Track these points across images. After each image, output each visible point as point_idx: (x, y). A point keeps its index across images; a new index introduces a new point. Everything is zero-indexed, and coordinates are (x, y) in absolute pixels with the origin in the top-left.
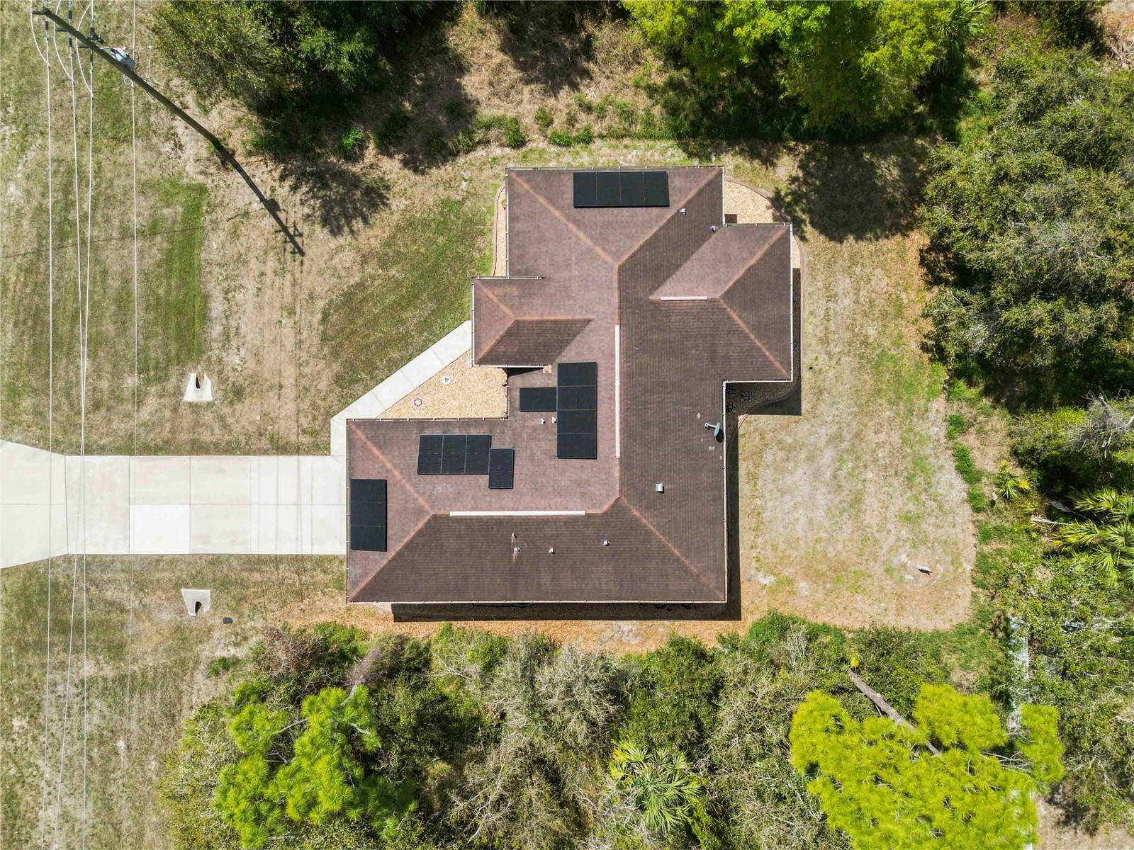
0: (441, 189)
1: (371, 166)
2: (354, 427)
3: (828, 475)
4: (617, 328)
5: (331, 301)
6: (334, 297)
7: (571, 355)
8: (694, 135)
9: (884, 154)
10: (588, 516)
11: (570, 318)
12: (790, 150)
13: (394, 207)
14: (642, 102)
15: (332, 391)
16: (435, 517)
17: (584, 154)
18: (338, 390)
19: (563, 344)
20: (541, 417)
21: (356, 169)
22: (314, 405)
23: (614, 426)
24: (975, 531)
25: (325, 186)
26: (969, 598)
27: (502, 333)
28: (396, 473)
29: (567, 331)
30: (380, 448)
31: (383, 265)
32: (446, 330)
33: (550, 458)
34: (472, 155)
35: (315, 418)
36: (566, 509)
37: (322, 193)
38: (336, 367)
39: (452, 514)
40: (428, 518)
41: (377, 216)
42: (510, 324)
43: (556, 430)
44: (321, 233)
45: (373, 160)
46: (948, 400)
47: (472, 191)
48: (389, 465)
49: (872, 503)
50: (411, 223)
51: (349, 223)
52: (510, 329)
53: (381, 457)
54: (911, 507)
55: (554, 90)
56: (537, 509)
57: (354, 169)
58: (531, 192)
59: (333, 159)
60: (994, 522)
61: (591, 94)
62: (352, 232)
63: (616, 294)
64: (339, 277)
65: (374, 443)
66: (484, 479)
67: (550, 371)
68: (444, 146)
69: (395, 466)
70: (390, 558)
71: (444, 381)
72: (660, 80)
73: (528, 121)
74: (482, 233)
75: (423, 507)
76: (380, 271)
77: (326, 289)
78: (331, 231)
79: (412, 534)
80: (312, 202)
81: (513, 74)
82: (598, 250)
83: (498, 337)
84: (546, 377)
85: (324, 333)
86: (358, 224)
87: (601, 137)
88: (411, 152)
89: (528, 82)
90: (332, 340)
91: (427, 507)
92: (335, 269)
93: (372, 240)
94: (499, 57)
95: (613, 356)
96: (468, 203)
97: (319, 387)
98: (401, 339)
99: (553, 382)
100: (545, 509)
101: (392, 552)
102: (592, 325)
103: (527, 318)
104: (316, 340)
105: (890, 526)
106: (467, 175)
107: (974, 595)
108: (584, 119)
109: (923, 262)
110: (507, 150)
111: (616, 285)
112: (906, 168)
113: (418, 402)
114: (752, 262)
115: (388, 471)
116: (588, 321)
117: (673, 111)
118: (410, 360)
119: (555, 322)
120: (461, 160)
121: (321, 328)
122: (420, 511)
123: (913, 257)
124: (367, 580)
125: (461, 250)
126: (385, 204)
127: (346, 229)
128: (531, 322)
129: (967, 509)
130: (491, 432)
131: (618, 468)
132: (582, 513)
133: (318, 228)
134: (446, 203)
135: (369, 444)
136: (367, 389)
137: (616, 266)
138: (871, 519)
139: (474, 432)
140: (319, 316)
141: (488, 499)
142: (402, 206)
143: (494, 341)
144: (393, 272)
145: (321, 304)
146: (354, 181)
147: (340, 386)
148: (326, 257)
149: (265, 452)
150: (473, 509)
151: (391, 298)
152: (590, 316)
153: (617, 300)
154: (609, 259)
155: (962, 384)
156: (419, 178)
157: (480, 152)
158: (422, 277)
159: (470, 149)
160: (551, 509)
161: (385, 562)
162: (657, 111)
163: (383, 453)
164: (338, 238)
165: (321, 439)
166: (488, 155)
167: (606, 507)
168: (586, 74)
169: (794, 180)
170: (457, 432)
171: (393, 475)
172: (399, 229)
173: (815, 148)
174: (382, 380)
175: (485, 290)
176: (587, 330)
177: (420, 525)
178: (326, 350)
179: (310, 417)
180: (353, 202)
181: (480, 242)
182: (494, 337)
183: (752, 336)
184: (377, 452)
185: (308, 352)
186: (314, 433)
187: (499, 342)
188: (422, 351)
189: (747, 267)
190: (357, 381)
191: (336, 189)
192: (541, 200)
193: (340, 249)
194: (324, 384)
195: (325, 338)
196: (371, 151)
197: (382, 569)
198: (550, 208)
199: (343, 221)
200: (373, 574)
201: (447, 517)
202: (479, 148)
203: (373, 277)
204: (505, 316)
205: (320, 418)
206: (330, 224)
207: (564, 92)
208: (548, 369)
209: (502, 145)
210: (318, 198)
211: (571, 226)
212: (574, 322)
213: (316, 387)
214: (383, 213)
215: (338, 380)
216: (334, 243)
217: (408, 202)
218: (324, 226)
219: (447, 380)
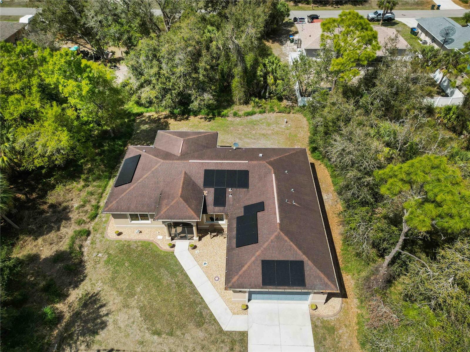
0: (98, 266)
1: (70, 307)
4: (190, 161)
5: (148, 328)
6: (145, 326)
7: (200, 181)
8: (111, 173)
9: (138, 128)
10: (275, 173)
11: (182, 179)
13: (99, 289)
14: (90, 189)
15: (206, 330)
16: (281, 229)
18: (205, 326)
19: (194, 184)
20: (228, 196)
21: (67, 316)
22: (214, 342)
23: (234, 163)
24: (272, 113)
25: (71, 336)
26: (294, 115)
27: (185, 204)
28: (257, 254)
29: (188, 182)
30: (243, 266)
31: (133, 295)
32: (178, 263)
33: (248, 192)
34: (85, 254)
35: (223, 342)
36: (272, 181)
37: (75, 338)
38: (191, 326)
39: (278, 221)
40: (281, 233)
41: (102, 299)
42: (181, 199)
43: (235, 189)
44: (102, 335)
45: (67, 306)
46: (228, 116)
47: (105, 250)
48: (253, 259)
49: (264, 132)
50: (113, 279)
51: (101, 317)
52: (184, 200)
53: (248, 264)
54: (265, 124)
55: (68, 219)
56: (273, 190)
57: (68, 317)
58: (117, 200)
59: (56, 332)
60: (268, 108)
61: (76, 205)
62: (107, 315)
63: (175, 161)
64: (133, 322)
65: (240, 270)
66: (259, 214)
67: (207, 192)
68: (75, 264)
69: (254, 255)
70: (307, 259)
71: (206, 265)
72: (82, 183)
73: (78, 228)
74: (129, 246)
75: (276, 236)
76: (136, 297)
77: (138, 332)
78: (103, 328)
79: (291, 243)
80: (78, 343)
81: (52, 235)
82: (153, 169)
83: (187, 206)
84: (209, 193)
85: (168, 334)
86: (103, 311)
87: (98, 202)
88: (70, 283)
89: (59, 229)
90: (172, 328)
91: (276, 234)
92: (127, 325)
93: (116, 301)
94: (40, 240)
95: (202, 163)
96: (111, 252)
97: (202, 338)
98: (179, 287)
99: (212, 190)
100: (273, 188)
101: (304, 258)
102: (187, 172)
103: (180, 193)
104: (171, 340)
105: (272, 128)
106: (95, 254)
107: (293, 113)
108: (88, 207)
109: (180, 120)
110: (89, 238)
111: (171, 161)
112: (146, 123)
113: (217, 279)
114: (172, 135)
115: (256, 259)
116: (185, 173)
117: (99, 178)
118: (192, 283)
119: (184, 183)
120: (85, 258)
121: (163, 336)
122: (278, 237)
123: (176, 123)
124: (322, 275)
125: (135, 255)
126: (97, 295)
127: (104, 319)
128: (182, 191)
129: (265, 115)
130: (235, 219)
131: (253, 162)
132: (273, 175)
133: (98, 338)
134: (107, 262)
135: (240, 273)
136: (206, 307)
137: (163, 161)
138: (270, 132)
139: (235, 225)
140: (156, 337)
141: (270, 210)
142: (101, 284)
143: (189, 208)
144: (138, 290)
145: (148, 335)
146: (77, 315)
147: (203, 324)
148: (118, 332)
150: (275, 214)
151: (154, 292)
152: (183, 172)
153: (178, 161)
154: (159, 164)
155: (223, 113)
156: (87, 278)
157: (85, 250)
158: (145, 274)
159: (82, 254)
160: (273, 186)
161: (310, 262)
162: (95, 184)
163: (246, 263)
164: (108, 324)
165: (237, 338)
166: (88, 246)
167: (270, 167)
168: (66, 208)
170: (235, 233)
171: (259, 256)
172: (114, 286)
173: (129, 143)
174: (202, 298)
175: (162, 213)
176: (189, 174)
177: (286, 238)
178: (179, 333)
179: (222, 345)
180: (88, 315)
181: (133, 247)
182: (187, 208)
183: (200, 135)
184: (244, 269)
185: (178, 346)
186: (233, 342)
187: (189, 206)
188: (187, 276)
190: (201, 313)
191: (77, 328)
192: (123, 195)
193: (115, 322)
194: (201, 334)
195: (171, 334)
196: (60, 306)
197: (314, 265)
198: (128, 191)
199: (99, 321)
200: (318, 271)
201: (280, 224)
202: (83, 250)
203: (139, 301)
204: (177, 202)
205: (223, 337)
206: (98, 329)
207: (71, 215)
208: (205, 193)
209: (86, 240)
210: (78, 339)
211: (139, 181)
212: (185, 177)
213: (202, 340)
214: (101, 296)
215: (199, 325)
216: (110, 327)
217: (100, 282)
218: (97, 333)
219: (205, 264)
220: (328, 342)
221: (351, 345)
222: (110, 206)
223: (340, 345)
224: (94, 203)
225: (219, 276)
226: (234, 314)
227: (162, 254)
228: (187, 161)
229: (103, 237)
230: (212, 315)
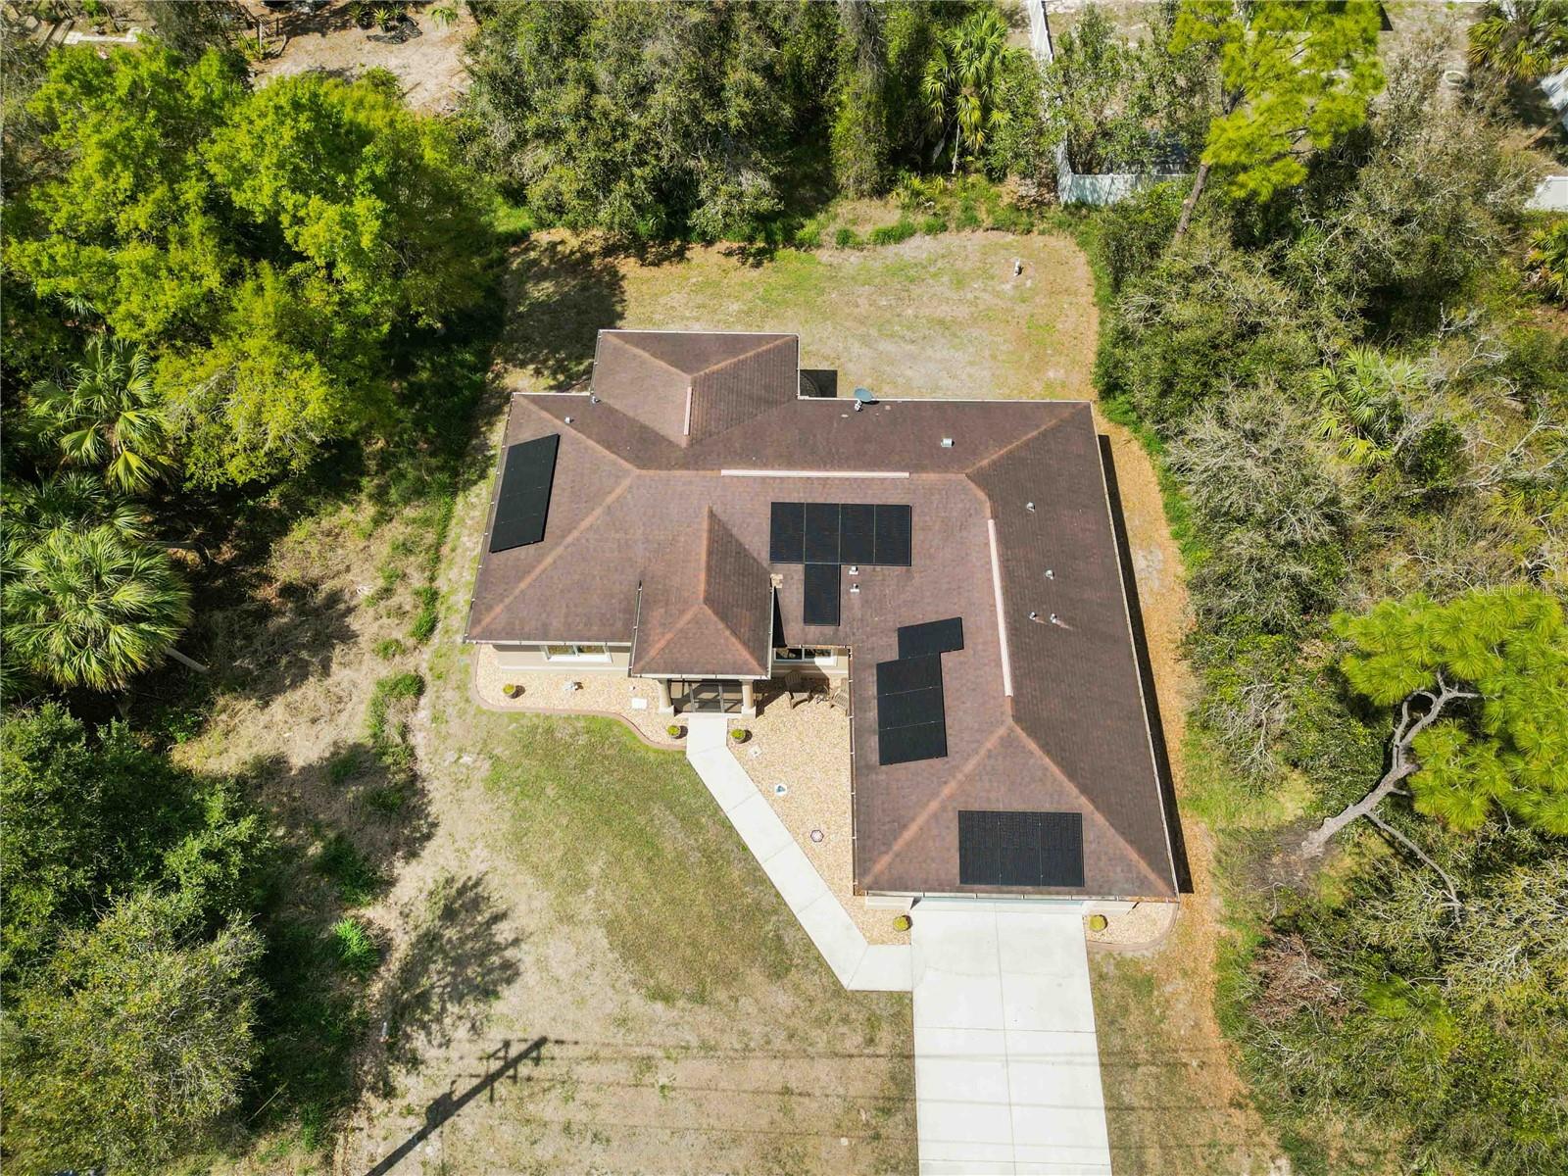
0: (466, 794)
1: (405, 916)
2: (868, 880)
3: (909, 347)
4: (724, 472)
5: (634, 983)
6: (627, 977)
7: (757, 539)
8: (455, 473)
9: (522, 295)
10: (995, 517)
11: (705, 535)
12: (498, 376)
13: (483, 868)
14: (396, 531)
15: (796, 987)
16: (1017, 719)
17: (452, 599)
18: (794, 975)
19: (741, 552)
20: (848, 592)
21: (402, 945)
22: (822, 1022)
23: (863, 480)
24: (968, 230)
25: (423, 1000)
26: (1046, 238)
27: (721, 626)
28: (946, 791)
29: (723, 544)
30: (905, 827)
31: (581, 886)
32: (700, 787)
33: (909, 577)
34: (420, 753)
35: (845, 1020)
36: (987, 544)
37: (436, 1007)
38: (755, 976)
39: (1008, 691)
40: (1018, 730)
41: (495, 896)
42: (709, 612)
43: (869, 568)
44: (510, 1000)
45: (395, 913)
46: (819, 246)
47: (479, 746)
48: (934, 805)
49: (943, 311)
50: (518, 837)
51: (500, 948)
52: (716, 613)
53: (921, 820)
54: (945, 279)
55: (348, 637)
56: (990, 580)
57: (404, 946)
59: (376, 989)
60: (957, 212)
61: (366, 590)
62: (516, 942)
63: (678, 473)
64: (592, 966)
65: (895, 839)
66: (948, 659)
67: (781, 577)
68: (399, 789)
69: (935, 794)
70: (1092, 807)
71: (781, 794)
72: (369, 510)
73: (386, 671)
74: (549, 731)
75: (1001, 738)
76: (590, 892)
77: (611, 993)
78: (509, 981)
79: (1047, 761)
80: (447, 1021)
81: (311, 691)
82: (610, 499)
83: (728, 633)
84: (788, 581)
85: (691, 998)
86: (503, 932)
87: (432, 579)
88: (395, 847)
89: (326, 671)
90: (702, 983)
91: (1002, 731)
92: (576, 974)
93: (536, 904)
94: (278, 706)
95: (764, 479)
96: (497, 751)
97: (788, 1011)
98: (710, 861)
99: (797, 570)
100: (990, 570)
101: (1082, 804)
102: (718, 509)
103: (702, 587)
104: (703, 1014)
105: (970, 296)
106: (451, 756)
107: (1042, 233)
108: (403, 597)
109: (657, 264)
110: (423, 701)
111: (664, 473)
113: (817, 836)
114: (646, 355)
115: (943, 808)
116: (712, 515)
117: (419, 491)
118: (745, 848)
119: (710, 553)
120: (423, 767)
121: (680, 1003)
122: (1008, 742)
123: (648, 272)
124: (1134, 856)
125: (571, 762)
126: (477, 884)
127: (509, 953)
128: (708, 583)
129: (945, 238)
130: (871, 667)
131: (924, 476)
132: (991, 523)
133: (498, 1007)
134: (493, 783)
135: (896, 847)
136: (793, 922)
137: (638, 471)
138: (963, 312)
139: (872, 690)
140: (659, 1006)
141: (980, 647)
142: (486, 853)
143: (733, 639)
144: (595, 870)
145: (637, 1002)
146: (429, 942)
147: (788, 970)
148: (554, 991)
149: (912, 1124)
150: (999, 665)
151: (639, 875)
152: (705, 512)
153: (685, 473)
154: (626, 483)
155: (800, 234)
156: (440, 832)
157: (418, 739)
158: (608, 822)
159: (411, 753)
160: (989, 563)
161: (1099, 819)
162: (409, 512)
163: (913, 819)
164: (522, 968)
165: (884, 1010)
166: (426, 729)
167: (981, 495)
168: (334, 598)
169: (538, 372)
170: (873, 714)
171: (951, 797)
172: (523, 858)
173: (500, 354)
174: (778, 895)
175: (653, 652)
176: (724, 518)
177: (1032, 745)
178: (721, 995)
179: (843, 1029)
180: (462, 941)
181: (563, 734)
182: (727, 639)
183: (741, 357)
184: (908, 835)
185: (723, 1031)
186: (873, 1022)
187: (734, 633)
188: (731, 827)
189: (653, 359)
190: (779, 938)
191: (435, 978)
193: (542, 964)
194: (782, 999)
195: (700, 998)
196: (378, 914)
197: (1112, 825)
198: (537, 571)
199: (495, 960)
200: (1122, 843)
201: (1016, 700)
202: (412, 740)
203: (600, 905)
204: (695, 620)
205: (845, 1009)
206: (495, 983)
207: (354, 623)
208: (777, 579)
209: (414, 709)
210: (444, 1009)
211: (569, 539)
212: (711, 531)
213: (788, 1017)
214: (492, 886)
215: (778, 972)
216: (530, 976)
217: (480, 845)
218: (496, 995)
219: (780, 789)
220: (1134, 1021)
221: (1197, 1025)
222: (487, 620)
223: (1164, 1026)
224: (418, 581)
225: (823, 827)
226: (872, 941)
227: (652, 757)
228: (714, 473)
229: (467, 701)
230: (809, 945)
